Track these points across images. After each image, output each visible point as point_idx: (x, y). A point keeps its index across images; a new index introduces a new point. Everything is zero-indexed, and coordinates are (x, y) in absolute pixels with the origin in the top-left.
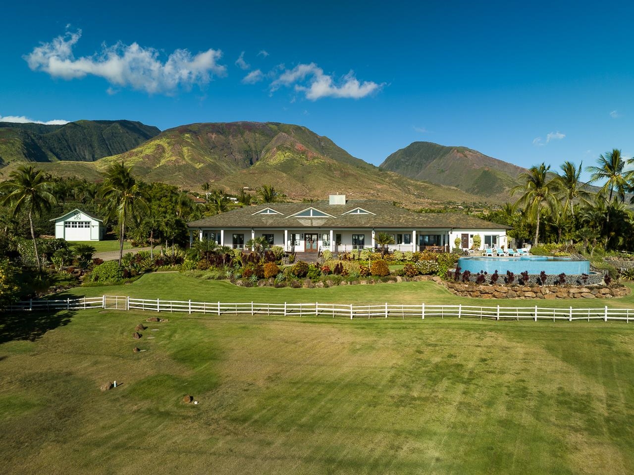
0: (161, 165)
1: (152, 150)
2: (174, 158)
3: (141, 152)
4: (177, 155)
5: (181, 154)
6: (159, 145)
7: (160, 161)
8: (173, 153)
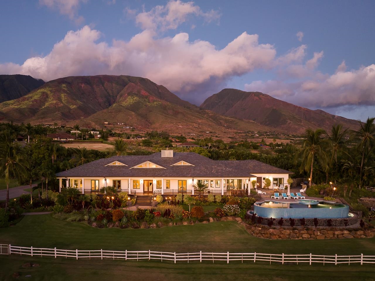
0: (45, 107)
1: (39, 96)
2: (55, 102)
3: (31, 98)
4: (57, 100)
5: (60, 99)
6: (43, 93)
7: (45, 104)
8: (54, 98)
